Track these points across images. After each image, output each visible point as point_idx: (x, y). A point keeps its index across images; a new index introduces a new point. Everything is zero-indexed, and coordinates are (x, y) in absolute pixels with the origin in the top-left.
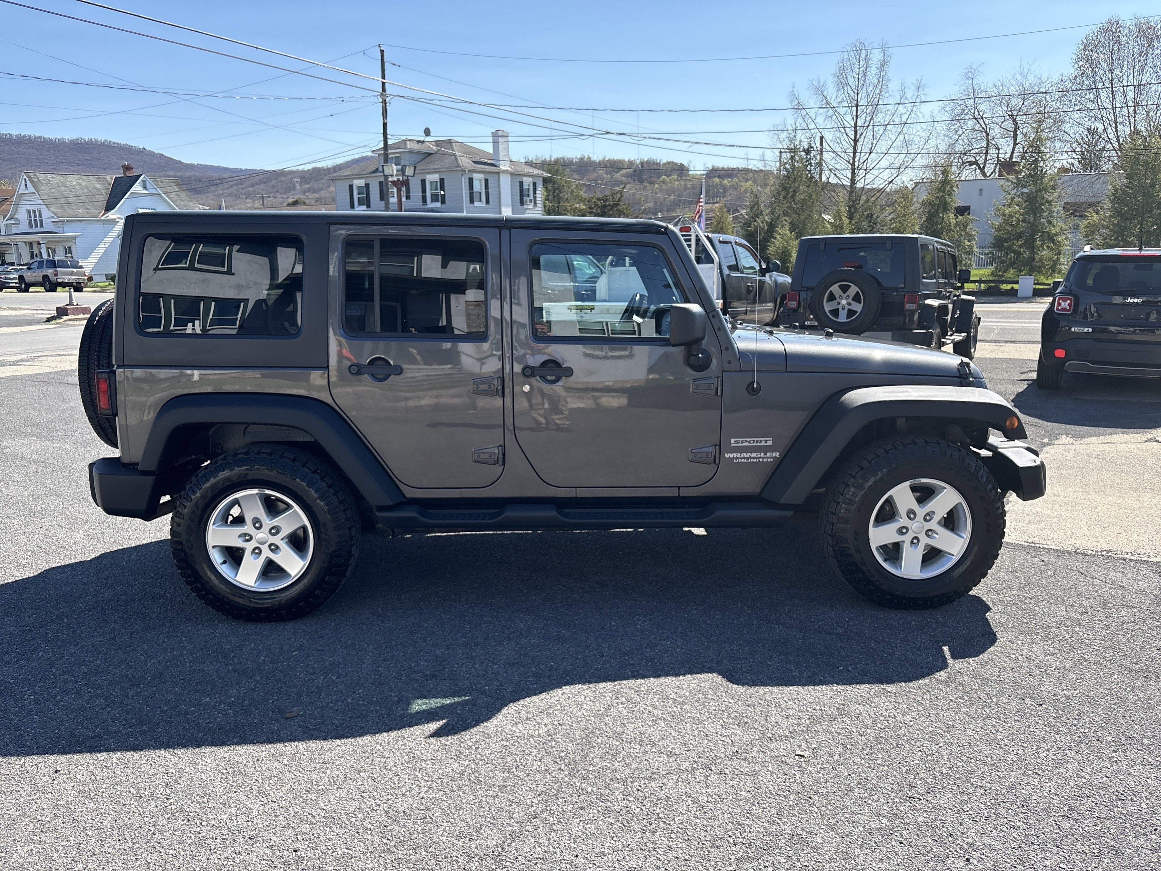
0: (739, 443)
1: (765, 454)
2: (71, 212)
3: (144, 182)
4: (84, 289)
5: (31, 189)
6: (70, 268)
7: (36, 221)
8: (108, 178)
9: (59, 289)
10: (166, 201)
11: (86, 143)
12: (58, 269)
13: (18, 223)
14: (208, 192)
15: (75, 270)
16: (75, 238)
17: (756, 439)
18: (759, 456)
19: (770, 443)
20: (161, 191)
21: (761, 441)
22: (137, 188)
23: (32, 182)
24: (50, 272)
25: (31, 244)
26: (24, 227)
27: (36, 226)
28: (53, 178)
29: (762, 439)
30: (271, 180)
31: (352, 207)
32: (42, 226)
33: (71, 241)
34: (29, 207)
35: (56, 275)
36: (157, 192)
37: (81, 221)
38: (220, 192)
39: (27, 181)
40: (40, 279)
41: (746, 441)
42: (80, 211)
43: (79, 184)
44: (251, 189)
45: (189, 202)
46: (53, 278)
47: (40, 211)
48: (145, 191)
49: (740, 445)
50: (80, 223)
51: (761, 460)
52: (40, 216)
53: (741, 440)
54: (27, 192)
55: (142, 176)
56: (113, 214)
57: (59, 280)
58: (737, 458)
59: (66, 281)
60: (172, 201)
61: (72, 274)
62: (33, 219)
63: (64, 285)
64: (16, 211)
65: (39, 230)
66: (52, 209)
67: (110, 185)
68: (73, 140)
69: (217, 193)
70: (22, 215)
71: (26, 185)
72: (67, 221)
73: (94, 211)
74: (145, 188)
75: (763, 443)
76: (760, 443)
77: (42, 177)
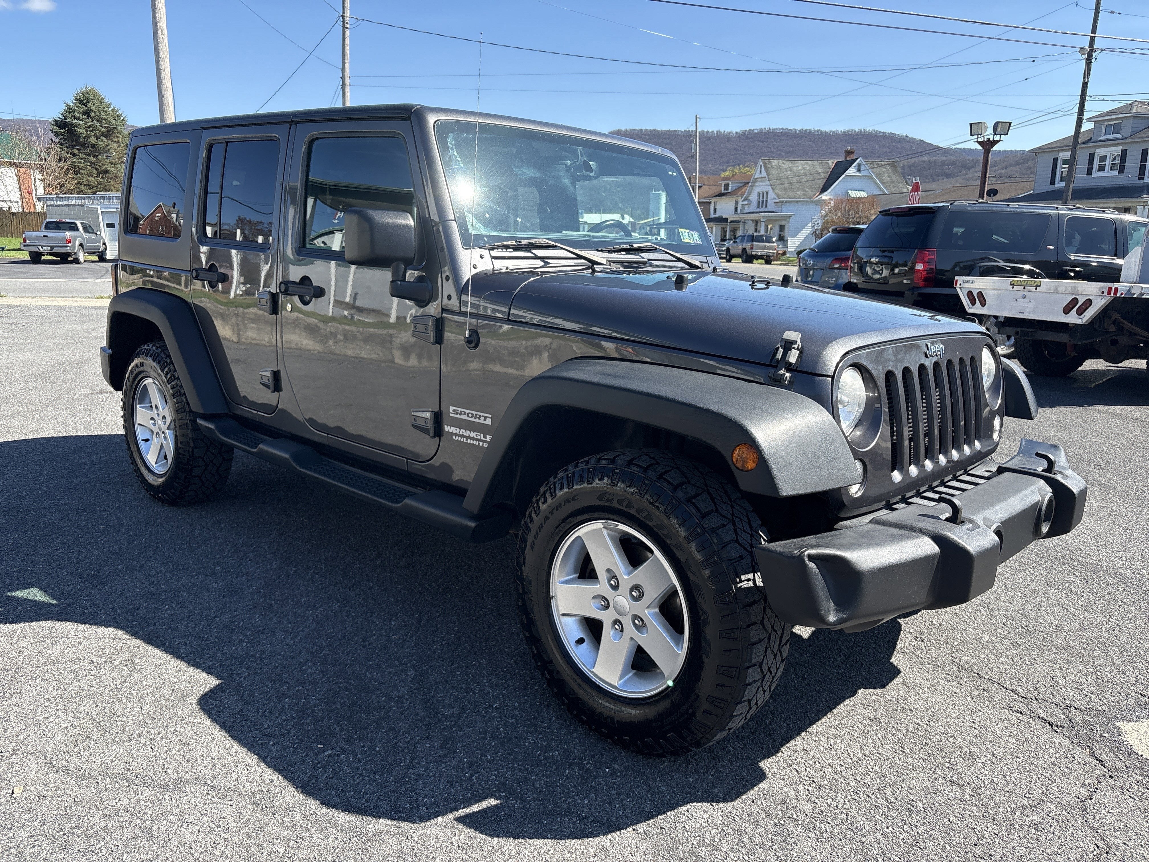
0: (457, 414)
1: (485, 437)
2: (791, 194)
3: (859, 165)
4: (773, 263)
5: (764, 174)
6: (763, 242)
7: (763, 201)
8: (830, 162)
9: (755, 261)
10: (876, 183)
11: (856, 134)
12: (755, 243)
13: (750, 203)
14: (958, 176)
15: (768, 244)
16: (790, 217)
17: (474, 413)
18: (479, 437)
19: (489, 422)
20: (874, 173)
21: (480, 416)
22: (852, 171)
23: (766, 168)
24: (748, 245)
25: (757, 222)
26: (753, 207)
27: (762, 206)
28: (783, 163)
29: (482, 414)
30: (1028, 161)
31: (1053, 182)
32: (766, 206)
33: (785, 220)
34: (759, 191)
35: (752, 248)
36: (869, 175)
37: (797, 202)
38: (971, 175)
39: (763, 167)
40: (740, 251)
41: (465, 413)
42: (799, 193)
43: (804, 169)
44: (1003, 171)
45: (899, 183)
46: (749, 251)
47: (767, 193)
48: (858, 174)
49: (458, 416)
50: (796, 204)
51: (481, 443)
52: (767, 198)
53: (460, 409)
54: (761, 176)
55: (859, 160)
56: (826, 196)
57: (753, 253)
58: (456, 435)
59: (759, 254)
60: (883, 183)
61: (765, 248)
62: (761, 200)
63: (758, 257)
64: (750, 193)
65: (764, 209)
66: (776, 191)
67: (830, 169)
68: (845, 132)
69: (967, 176)
70: (754, 197)
71: (761, 171)
72: (786, 202)
73: (810, 193)
74: (859, 170)
75: (482, 421)
76: (479, 418)
77: (774, 163)
